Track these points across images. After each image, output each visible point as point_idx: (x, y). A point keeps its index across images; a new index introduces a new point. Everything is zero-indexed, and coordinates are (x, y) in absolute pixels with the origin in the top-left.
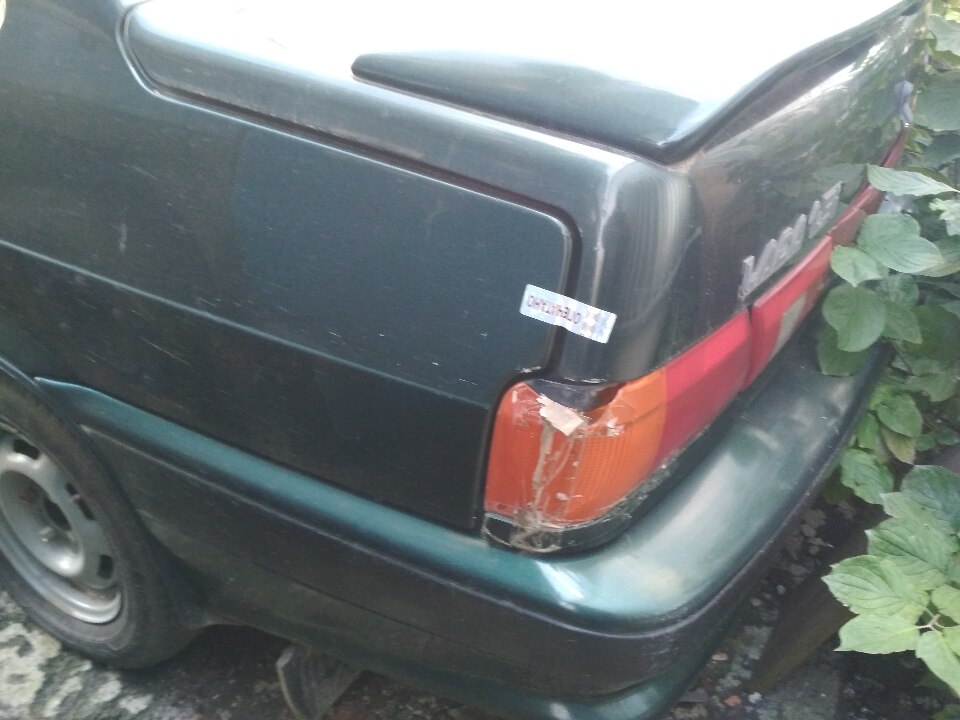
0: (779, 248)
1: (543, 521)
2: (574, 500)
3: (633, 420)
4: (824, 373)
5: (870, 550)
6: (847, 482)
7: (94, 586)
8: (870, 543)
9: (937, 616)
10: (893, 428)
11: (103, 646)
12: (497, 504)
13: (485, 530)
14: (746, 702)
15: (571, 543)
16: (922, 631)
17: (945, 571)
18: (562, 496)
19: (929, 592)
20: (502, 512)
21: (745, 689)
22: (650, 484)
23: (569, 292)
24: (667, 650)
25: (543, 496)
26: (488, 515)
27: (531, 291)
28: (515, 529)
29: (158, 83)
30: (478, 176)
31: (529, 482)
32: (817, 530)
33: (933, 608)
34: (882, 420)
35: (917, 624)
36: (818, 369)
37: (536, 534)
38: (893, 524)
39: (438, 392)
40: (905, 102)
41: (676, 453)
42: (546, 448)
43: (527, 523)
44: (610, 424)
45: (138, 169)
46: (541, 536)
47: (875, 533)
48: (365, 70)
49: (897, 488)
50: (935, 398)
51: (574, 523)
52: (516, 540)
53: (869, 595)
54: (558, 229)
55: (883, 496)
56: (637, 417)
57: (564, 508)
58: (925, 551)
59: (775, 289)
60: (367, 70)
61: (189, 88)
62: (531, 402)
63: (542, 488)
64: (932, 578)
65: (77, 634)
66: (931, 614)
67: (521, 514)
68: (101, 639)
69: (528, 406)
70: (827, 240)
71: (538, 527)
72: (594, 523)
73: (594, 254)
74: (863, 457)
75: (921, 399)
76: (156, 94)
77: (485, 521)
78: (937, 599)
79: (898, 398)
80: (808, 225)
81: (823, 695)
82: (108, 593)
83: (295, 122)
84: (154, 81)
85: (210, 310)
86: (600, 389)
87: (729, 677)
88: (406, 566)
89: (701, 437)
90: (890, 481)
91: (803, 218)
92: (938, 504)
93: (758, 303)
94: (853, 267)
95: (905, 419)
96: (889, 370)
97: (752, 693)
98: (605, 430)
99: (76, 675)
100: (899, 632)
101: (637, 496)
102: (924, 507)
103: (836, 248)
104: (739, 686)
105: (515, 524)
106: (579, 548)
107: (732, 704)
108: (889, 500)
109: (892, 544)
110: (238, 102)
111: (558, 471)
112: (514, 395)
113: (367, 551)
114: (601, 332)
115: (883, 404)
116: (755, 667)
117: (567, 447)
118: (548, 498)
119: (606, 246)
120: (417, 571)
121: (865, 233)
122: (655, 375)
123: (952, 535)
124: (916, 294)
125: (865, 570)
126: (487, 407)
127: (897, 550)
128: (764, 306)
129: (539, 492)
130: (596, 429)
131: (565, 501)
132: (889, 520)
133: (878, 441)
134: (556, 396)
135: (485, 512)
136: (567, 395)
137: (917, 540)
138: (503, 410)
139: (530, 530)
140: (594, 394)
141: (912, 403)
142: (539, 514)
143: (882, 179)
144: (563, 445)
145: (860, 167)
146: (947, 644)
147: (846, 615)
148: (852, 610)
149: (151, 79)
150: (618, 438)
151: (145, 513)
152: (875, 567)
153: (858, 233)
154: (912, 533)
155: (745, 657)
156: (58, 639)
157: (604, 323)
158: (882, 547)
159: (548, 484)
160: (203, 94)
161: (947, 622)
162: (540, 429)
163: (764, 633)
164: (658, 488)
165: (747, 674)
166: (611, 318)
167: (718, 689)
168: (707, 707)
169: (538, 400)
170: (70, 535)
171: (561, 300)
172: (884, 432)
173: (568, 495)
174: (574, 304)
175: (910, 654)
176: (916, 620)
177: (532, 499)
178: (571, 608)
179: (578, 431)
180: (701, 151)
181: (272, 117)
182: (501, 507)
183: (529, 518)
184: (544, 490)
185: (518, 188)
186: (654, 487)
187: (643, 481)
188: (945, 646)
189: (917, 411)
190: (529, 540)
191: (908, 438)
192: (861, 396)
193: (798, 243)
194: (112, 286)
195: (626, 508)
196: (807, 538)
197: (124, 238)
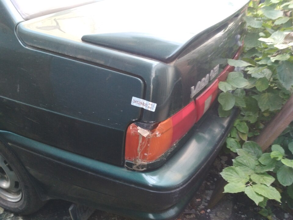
0: (202, 84)
1: (141, 162)
2: (149, 155)
3: (163, 132)
4: (220, 117)
5: (233, 165)
6: (228, 147)
7: (13, 191)
8: (234, 163)
9: (252, 182)
10: (241, 131)
11: (17, 208)
12: (128, 158)
13: (126, 165)
14: (206, 212)
15: (149, 167)
16: (247, 186)
17: (254, 170)
18: (146, 154)
19: (250, 176)
20: (130, 160)
21: (206, 208)
22: (171, 150)
23: (144, 98)
24: (177, 195)
25: (141, 154)
26: (126, 161)
27: (134, 98)
28: (134, 164)
29: (27, 45)
30: (118, 68)
31: (137, 151)
32: (225, 162)
33: (250, 180)
34: (238, 129)
35: (246, 184)
36: (218, 116)
37: (140, 165)
38: (240, 157)
39: (110, 127)
40: (238, 41)
41: (177, 141)
42: (140, 141)
43: (137, 162)
44: (157, 134)
45: (22, 69)
46: (141, 166)
47: (235, 160)
48: (85, 39)
49: (241, 148)
50: (251, 122)
51: (150, 162)
52: (134, 167)
53: (232, 177)
54: (140, 82)
55: (237, 150)
56: (164, 131)
57: (147, 158)
58: (249, 164)
59: (202, 95)
60: (86, 40)
61: (36, 45)
62: (135, 128)
63: (140, 152)
64: (250, 172)
65: (9, 206)
66: (250, 182)
67: (135, 160)
68: (16, 207)
69: (134, 130)
70: (217, 80)
71: (140, 163)
72: (155, 161)
73: (150, 87)
74: (232, 140)
75: (248, 122)
76: (27, 48)
77: (125, 163)
78: (252, 178)
79: (241, 123)
80: (210, 77)
81: (228, 209)
82: (18, 193)
83: (66, 54)
84: (26, 44)
85: (45, 108)
86: (154, 124)
87: (201, 205)
88: (104, 177)
89: (185, 136)
90: (240, 146)
91: (208, 75)
92: (253, 151)
93: (197, 99)
94: (225, 87)
95: (244, 128)
96: (240, 115)
97: (208, 209)
98: (156, 135)
99: (9, 218)
100: (240, 187)
101: (167, 153)
102: (249, 152)
103: (220, 82)
104: (204, 208)
105: (133, 163)
106: (152, 169)
107: (202, 213)
108: (239, 151)
109: (239, 163)
110: (50, 49)
111: (144, 147)
112: (131, 127)
113: (93, 174)
114: (153, 109)
115: (238, 125)
116: (208, 202)
117: (146, 140)
118: (142, 155)
119: (153, 85)
120: (107, 178)
121: (229, 77)
122: (169, 119)
123: (257, 160)
124: (244, 94)
125: (231, 170)
126: (124, 131)
127: (240, 164)
128: (198, 100)
129: (139, 154)
130: (154, 135)
131: (147, 156)
132: (239, 156)
133: (237, 135)
134: (142, 127)
135: (125, 160)
136: (145, 126)
137: (246, 161)
138: (128, 131)
139: (138, 164)
140: (152, 125)
141: (246, 124)
142: (140, 160)
143: (232, 63)
144: (145, 140)
145: (226, 59)
146: (253, 189)
147: (226, 183)
148: (228, 181)
149: (25, 43)
150: (160, 137)
151: (28, 168)
152: (234, 170)
153: (227, 77)
154: (245, 160)
155: (206, 199)
156: (3, 208)
157: (154, 106)
158: (237, 164)
159: (142, 151)
160: (40, 47)
161: (254, 183)
162: (139, 136)
163: (210, 192)
164: (174, 151)
165: (206, 204)
166: (155, 105)
167: (198, 209)
168: (195, 214)
169: (138, 128)
170: (6, 176)
171: (142, 100)
172: (238, 132)
173: (147, 154)
174: (145, 102)
175: (243, 193)
176: (245, 184)
177: (137, 155)
178: (151, 186)
179: (148, 136)
180: (177, 59)
181: (60, 53)
182: (129, 159)
183: (137, 161)
184: (141, 153)
185: (128, 71)
186: (172, 150)
187: (169, 149)
188: (252, 190)
189: (247, 126)
190: (138, 167)
191: (245, 134)
192: (231, 123)
193: (207, 82)
194: (15, 102)
195: (164, 157)
196: (222, 164)
197: (19, 88)
